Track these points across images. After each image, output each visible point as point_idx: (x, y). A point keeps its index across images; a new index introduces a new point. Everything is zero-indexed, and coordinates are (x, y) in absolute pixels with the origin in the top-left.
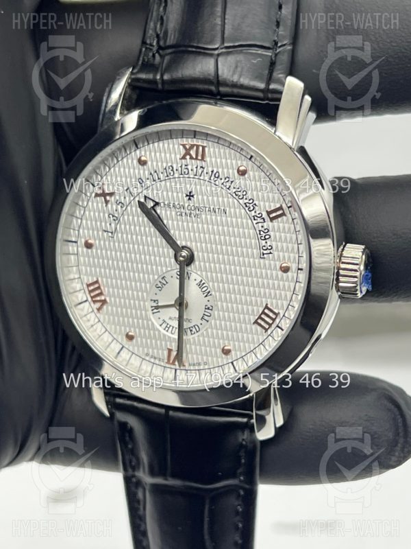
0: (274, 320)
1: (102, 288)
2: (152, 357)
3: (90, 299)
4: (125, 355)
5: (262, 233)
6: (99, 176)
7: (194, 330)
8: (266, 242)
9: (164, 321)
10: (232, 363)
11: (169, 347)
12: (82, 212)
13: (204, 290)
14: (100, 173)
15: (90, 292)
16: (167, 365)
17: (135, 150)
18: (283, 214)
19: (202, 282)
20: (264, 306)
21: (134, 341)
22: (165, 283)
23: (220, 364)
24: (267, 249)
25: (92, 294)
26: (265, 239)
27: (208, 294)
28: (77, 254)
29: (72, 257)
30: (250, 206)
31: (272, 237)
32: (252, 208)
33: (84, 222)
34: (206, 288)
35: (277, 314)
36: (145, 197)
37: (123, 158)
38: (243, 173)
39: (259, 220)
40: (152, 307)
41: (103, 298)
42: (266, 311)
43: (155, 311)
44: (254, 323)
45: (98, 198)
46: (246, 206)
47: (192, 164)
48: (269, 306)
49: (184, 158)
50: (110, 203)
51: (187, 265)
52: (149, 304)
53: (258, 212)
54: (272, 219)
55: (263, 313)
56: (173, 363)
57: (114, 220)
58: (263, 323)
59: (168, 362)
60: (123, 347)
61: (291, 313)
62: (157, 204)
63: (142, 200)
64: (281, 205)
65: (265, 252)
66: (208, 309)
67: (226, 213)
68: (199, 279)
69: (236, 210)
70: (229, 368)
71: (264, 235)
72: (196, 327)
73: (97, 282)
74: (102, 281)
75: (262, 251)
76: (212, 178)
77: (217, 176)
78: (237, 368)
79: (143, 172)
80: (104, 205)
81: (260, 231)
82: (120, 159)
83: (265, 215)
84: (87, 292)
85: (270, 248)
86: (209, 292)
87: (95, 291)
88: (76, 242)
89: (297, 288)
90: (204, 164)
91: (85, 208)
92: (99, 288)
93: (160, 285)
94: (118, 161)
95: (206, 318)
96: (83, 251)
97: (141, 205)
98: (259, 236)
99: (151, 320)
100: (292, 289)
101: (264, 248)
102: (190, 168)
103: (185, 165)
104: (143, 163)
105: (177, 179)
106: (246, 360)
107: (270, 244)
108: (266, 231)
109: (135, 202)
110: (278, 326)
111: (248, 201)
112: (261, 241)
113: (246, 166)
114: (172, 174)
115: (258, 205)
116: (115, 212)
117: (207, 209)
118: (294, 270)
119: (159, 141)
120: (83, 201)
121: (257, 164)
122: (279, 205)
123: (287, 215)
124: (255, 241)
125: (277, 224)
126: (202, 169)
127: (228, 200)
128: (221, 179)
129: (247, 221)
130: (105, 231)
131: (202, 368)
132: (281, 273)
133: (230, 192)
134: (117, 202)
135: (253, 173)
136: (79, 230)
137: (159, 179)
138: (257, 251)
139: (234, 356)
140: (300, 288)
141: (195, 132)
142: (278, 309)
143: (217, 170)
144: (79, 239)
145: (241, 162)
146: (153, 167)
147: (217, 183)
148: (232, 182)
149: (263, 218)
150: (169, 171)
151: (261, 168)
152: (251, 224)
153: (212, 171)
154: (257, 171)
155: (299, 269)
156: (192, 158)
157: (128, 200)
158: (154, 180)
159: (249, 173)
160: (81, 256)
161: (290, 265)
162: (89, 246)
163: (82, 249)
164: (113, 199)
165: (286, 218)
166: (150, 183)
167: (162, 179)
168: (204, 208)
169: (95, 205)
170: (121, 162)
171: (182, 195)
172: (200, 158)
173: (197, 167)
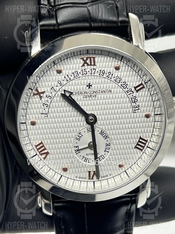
0: (145, 144)
1: (45, 146)
2: (79, 178)
3: (38, 153)
4: (63, 180)
5: (132, 99)
6: (34, 84)
7: (101, 158)
8: (136, 104)
9: (84, 157)
10: (125, 171)
11: (89, 171)
12: (26, 105)
13: (103, 136)
14: (34, 82)
15: (38, 149)
16: (89, 180)
17: (54, 66)
18: (143, 87)
19: (102, 132)
20: (139, 137)
21: (68, 171)
22: (81, 136)
23: (119, 174)
24: (137, 107)
25: (40, 151)
26: (135, 102)
27: (106, 137)
28: (27, 130)
29: (24, 132)
30: (124, 85)
31: (139, 100)
32: (125, 87)
33: (28, 111)
34: (105, 134)
35: (146, 141)
36: (65, 91)
37: (47, 71)
38: (117, 68)
39: (130, 92)
40: (75, 150)
41: (46, 151)
42: (141, 140)
43: (77, 152)
44: (134, 148)
45: (35, 96)
46: (122, 86)
47: (88, 68)
48: (141, 137)
49: (83, 65)
50: (43, 97)
51: (95, 123)
52: (73, 149)
53: (129, 89)
54: (137, 91)
55: (139, 141)
56: (92, 179)
57: (47, 107)
58: (139, 147)
59: (89, 179)
60: (62, 176)
61: (154, 138)
62: (72, 93)
63: (63, 93)
64: (142, 83)
65: (135, 109)
66: (108, 145)
67: (111, 92)
68: (100, 130)
69: (117, 89)
70: (124, 174)
71: (134, 100)
72: (102, 156)
73: (42, 143)
74: (45, 142)
75: (134, 109)
76: (101, 74)
77: (103, 72)
78: (128, 174)
79: (60, 77)
80: (40, 99)
81: (131, 98)
82: (45, 72)
83: (133, 89)
84: (36, 150)
85: (138, 106)
87: (41, 149)
88: (25, 123)
89: (156, 125)
90: (95, 67)
91: (28, 103)
92: (43, 146)
93: (78, 138)
95: (107, 150)
96: (30, 128)
97: (63, 96)
98: (131, 101)
99: (76, 158)
100: (153, 126)
101: (135, 107)
102: (87, 70)
103: (84, 70)
104: (59, 72)
105: (81, 78)
106: (132, 168)
107: (138, 104)
108: (134, 98)
109: (58, 95)
110: (148, 147)
111: (122, 83)
112: (132, 104)
113: (119, 64)
114: (77, 75)
115: (128, 84)
116: (47, 102)
117: (100, 91)
118: (152, 116)
119: (67, 58)
120: (26, 99)
121: (125, 62)
122: (140, 83)
123: (145, 87)
124: (129, 104)
125: (140, 93)
126: (94, 70)
127: (111, 84)
128: (106, 74)
129: (123, 94)
130: (42, 114)
131: (108, 177)
132: (146, 119)
133: (112, 80)
134: (47, 96)
135: (124, 68)
136: (26, 116)
137: (70, 79)
138: (131, 110)
139: (126, 167)
140: (157, 125)
141: (87, 50)
142: (147, 138)
143: (103, 69)
144: (27, 121)
145: (116, 63)
146: (66, 73)
147: (104, 76)
148: (112, 74)
149: (132, 91)
150: (75, 74)
151: (128, 64)
152: (126, 95)
153: (100, 70)
154: (125, 66)
155: (155, 115)
156: (88, 65)
157: (54, 94)
158: (67, 81)
159: (121, 68)
160: (30, 130)
161: (150, 113)
162: (33, 124)
163: (29, 126)
164: (45, 95)
165: (145, 89)
166: (65, 82)
167: (72, 79)
168: (98, 91)
169: (34, 100)
170: (46, 74)
171: (85, 86)
172: (93, 64)
173: (91, 70)
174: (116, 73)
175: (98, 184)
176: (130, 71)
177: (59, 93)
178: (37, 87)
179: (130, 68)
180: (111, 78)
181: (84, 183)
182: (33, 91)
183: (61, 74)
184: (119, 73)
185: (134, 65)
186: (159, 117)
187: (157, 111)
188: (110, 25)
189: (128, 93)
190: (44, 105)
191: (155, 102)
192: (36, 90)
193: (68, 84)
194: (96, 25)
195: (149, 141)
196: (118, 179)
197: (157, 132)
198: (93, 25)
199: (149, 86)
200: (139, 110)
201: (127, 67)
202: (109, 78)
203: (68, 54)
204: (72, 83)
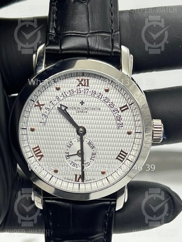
0: (125, 156)
1: (41, 149)
2: (67, 179)
3: (34, 155)
4: (54, 179)
5: (118, 117)
6: (36, 97)
8: (120, 122)
9: (72, 162)
10: (106, 178)
11: (76, 174)
12: (28, 114)
13: (91, 146)
14: (36, 95)
15: (35, 152)
16: (75, 182)
18: (128, 108)
19: (90, 142)
20: (120, 150)
21: (58, 172)
22: (72, 144)
23: (101, 179)
25: (36, 153)
26: (119, 120)
27: (93, 147)
28: (27, 134)
29: (24, 136)
30: (112, 105)
31: (123, 119)
32: (112, 106)
33: (29, 119)
34: (92, 145)
35: (126, 154)
36: (61, 105)
37: (48, 87)
38: (107, 91)
39: (116, 112)
40: (66, 156)
41: (41, 154)
42: (122, 153)
43: (68, 158)
44: (116, 159)
45: (36, 107)
46: (110, 106)
47: (82, 88)
48: (123, 150)
50: (42, 109)
51: (84, 135)
52: (64, 155)
53: (115, 108)
54: (122, 111)
55: (120, 154)
56: (78, 181)
57: (45, 117)
58: (120, 158)
59: (76, 181)
60: (53, 176)
61: (133, 152)
62: (67, 108)
63: (60, 106)
65: (119, 126)
66: (94, 154)
67: (100, 110)
68: (88, 141)
69: (105, 107)
70: (105, 180)
71: (119, 119)
72: (88, 163)
73: (38, 147)
74: (41, 146)
75: (118, 126)
76: (93, 94)
77: (95, 93)
78: (109, 180)
79: (59, 93)
80: (40, 110)
81: (117, 117)
83: (119, 109)
84: (33, 152)
85: (122, 124)
86: (94, 147)
87: (38, 152)
88: (26, 129)
89: (135, 141)
90: (88, 88)
91: (29, 112)
92: (39, 149)
93: (69, 146)
94: (45, 89)
95: (93, 158)
96: (30, 133)
97: (60, 109)
98: (117, 119)
99: (66, 162)
100: (133, 142)
101: (119, 124)
102: (82, 90)
103: (79, 89)
104: (58, 89)
105: (76, 96)
106: (113, 176)
107: (122, 122)
108: (119, 117)
109: (55, 108)
110: (127, 159)
111: (110, 103)
112: (117, 121)
113: (109, 87)
114: (73, 93)
115: (115, 105)
116: (45, 113)
117: (91, 108)
118: (133, 133)
119: (65, 78)
120: (28, 109)
121: (114, 86)
122: (125, 104)
123: (129, 108)
124: (115, 121)
125: (124, 112)
126: (87, 90)
127: (101, 103)
128: (97, 94)
129: (110, 113)
130: (41, 122)
131: (92, 181)
132: (128, 135)
133: (102, 100)
134: (46, 108)
135: (112, 91)
136: (27, 123)
137: (66, 96)
138: (116, 126)
139: (107, 174)
140: (137, 141)
141: (83, 73)
142: (127, 151)
143: (95, 90)
144: (27, 127)
145: (106, 86)
146: (63, 90)
147: (95, 96)
148: (102, 95)
149: (118, 111)
150: (71, 92)
151: (116, 88)
152: (112, 114)
153: (93, 91)
154: (114, 90)
155: (136, 132)
156: (82, 85)
157: (51, 107)
158: (64, 97)
159: (110, 90)
160: (29, 135)
161: (132, 131)
162: (32, 130)
163: (29, 132)
164: (44, 107)
165: (129, 110)
166: (62, 98)
167: (68, 96)
168: (89, 108)
169: (35, 110)
170: (47, 89)
171: (78, 103)
172: (86, 85)
173: (85, 90)
174: (105, 95)
175: (82, 186)
176: (117, 94)
177: (56, 106)
178: (38, 100)
179: (117, 91)
180: (101, 98)
181: (71, 184)
182: (35, 102)
183: (59, 91)
184: (108, 95)
185: (122, 89)
186: (139, 134)
187: (138, 130)
188: (104, 54)
189: (114, 112)
190: (43, 115)
191: (137, 122)
192: (37, 102)
193: (64, 100)
194: (93, 53)
195: (129, 154)
196: (100, 184)
197: (136, 147)
198: (90, 52)
199: (133, 108)
200: (123, 127)
201: (115, 90)
202: (99, 98)
203: (67, 74)
204: (68, 99)
